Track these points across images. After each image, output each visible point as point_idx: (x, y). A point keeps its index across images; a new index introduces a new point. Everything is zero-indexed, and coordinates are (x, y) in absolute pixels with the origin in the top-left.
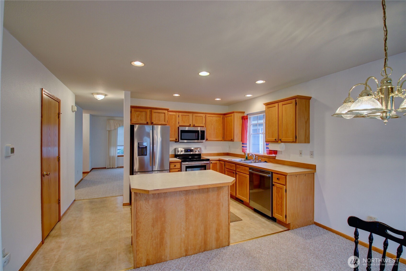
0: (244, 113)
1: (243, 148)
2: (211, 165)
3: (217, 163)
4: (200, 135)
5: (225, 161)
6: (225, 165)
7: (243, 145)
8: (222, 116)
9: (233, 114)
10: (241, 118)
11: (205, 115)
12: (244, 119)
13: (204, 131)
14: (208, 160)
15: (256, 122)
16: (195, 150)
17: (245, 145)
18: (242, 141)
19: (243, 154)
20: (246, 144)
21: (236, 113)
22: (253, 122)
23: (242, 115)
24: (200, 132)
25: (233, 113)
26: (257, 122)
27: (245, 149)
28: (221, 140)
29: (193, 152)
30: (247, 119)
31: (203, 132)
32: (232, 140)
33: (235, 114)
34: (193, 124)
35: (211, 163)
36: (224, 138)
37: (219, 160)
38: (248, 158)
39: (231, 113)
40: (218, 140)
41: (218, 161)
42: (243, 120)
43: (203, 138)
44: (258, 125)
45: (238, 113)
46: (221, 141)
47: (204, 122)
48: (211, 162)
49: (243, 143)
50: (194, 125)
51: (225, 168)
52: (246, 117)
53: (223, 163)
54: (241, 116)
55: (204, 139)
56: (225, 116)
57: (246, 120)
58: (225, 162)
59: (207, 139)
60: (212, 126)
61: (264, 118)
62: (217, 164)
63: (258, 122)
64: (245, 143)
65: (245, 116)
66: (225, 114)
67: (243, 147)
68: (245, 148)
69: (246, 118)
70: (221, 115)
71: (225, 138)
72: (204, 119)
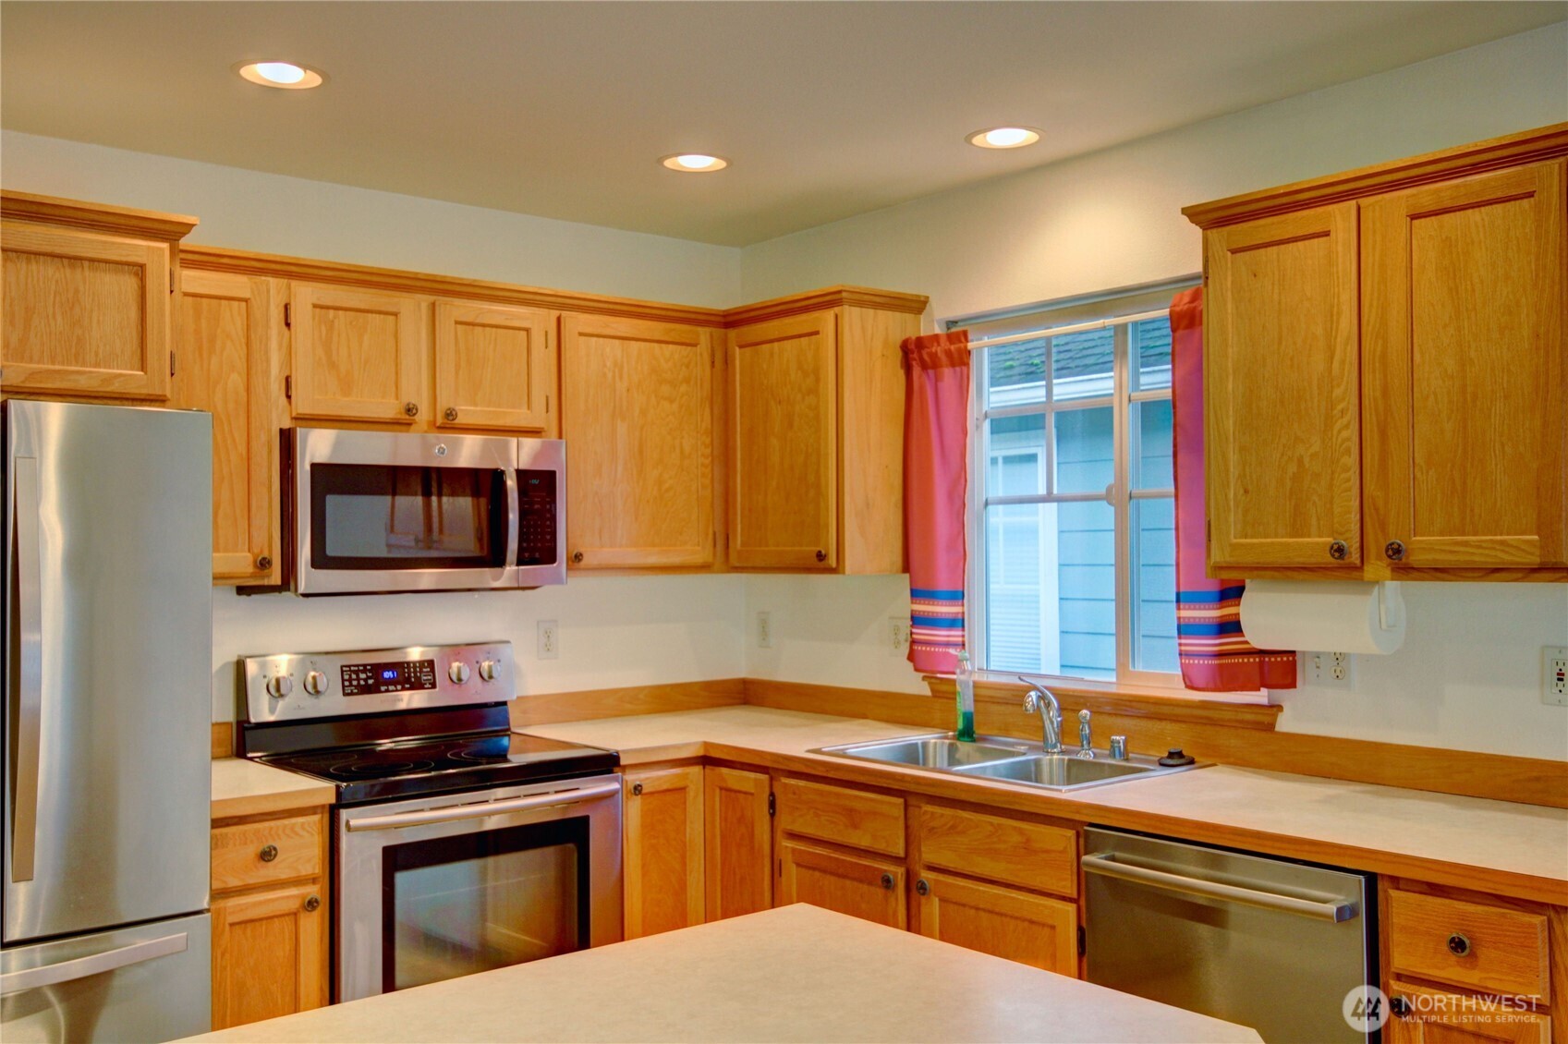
0: (917, 305)
1: (923, 633)
2: (633, 811)
3: (683, 789)
4: (513, 517)
5: (772, 768)
6: (772, 805)
7: (923, 608)
8: (704, 334)
9: (829, 315)
10: (899, 354)
11: (555, 313)
12: (931, 365)
13: (552, 474)
14: (605, 764)
15: (1028, 394)
16: (455, 665)
17: (944, 609)
18: (906, 568)
19: (914, 684)
20: (957, 596)
21: (856, 311)
22: (993, 398)
23: (896, 327)
24: (511, 483)
25: (830, 301)
26: (1043, 392)
27: (948, 644)
28: (699, 558)
29: (434, 686)
30: (961, 359)
31: (539, 486)
32: (821, 557)
33: (851, 315)
34: (443, 404)
35: (638, 789)
36: (727, 546)
37: (707, 760)
38: (978, 731)
39: (806, 309)
40: (675, 559)
41: (696, 771)
42: (916, 371)
43: (539, 549)
44: (1051, 421)
45: (871, 312)
46: (704, 568)
47: (543, 384)
48: (633, 778)
49: (920, 586)
50: (450, 414)
51: (779, 835)
52: (945, 344)
53: (749, 787)
54: (898, 339)
55: (549, 556)
56: (732, 333)
57: (947, 372)
58: (772, 779)
59: (578, 557)
60: (622, 429)
61: (1125, 353)
62: (691, 794)
63: (1056, 390)
64: (943, 582)
65: (936, 338)
66: (731, 321)
67: (916, 620)
68: (941, 634)
69: (949, 353)
70: (700, 329)
71: (738, 542)
72: (543, 357)
